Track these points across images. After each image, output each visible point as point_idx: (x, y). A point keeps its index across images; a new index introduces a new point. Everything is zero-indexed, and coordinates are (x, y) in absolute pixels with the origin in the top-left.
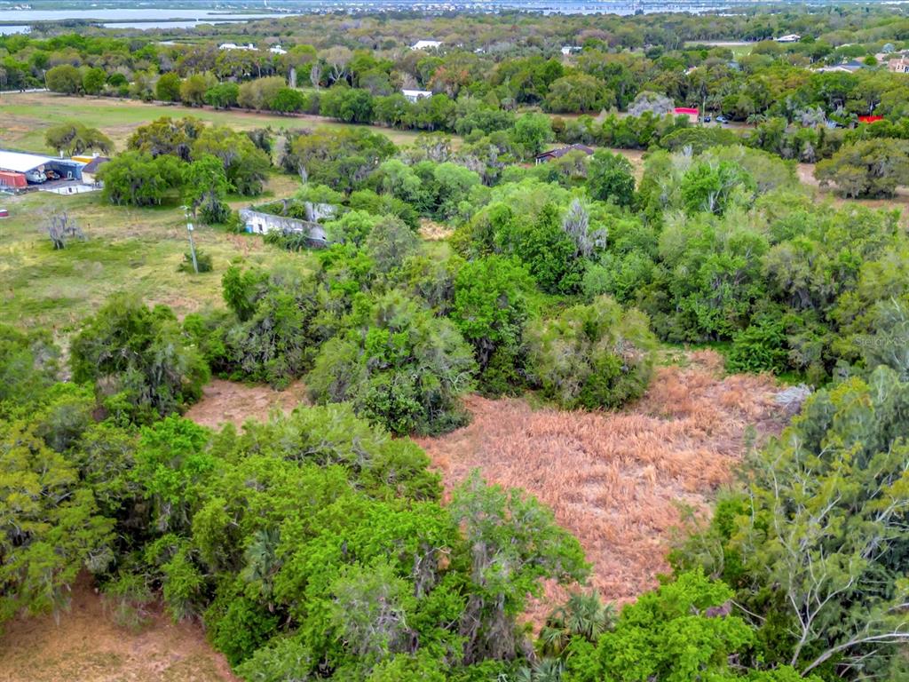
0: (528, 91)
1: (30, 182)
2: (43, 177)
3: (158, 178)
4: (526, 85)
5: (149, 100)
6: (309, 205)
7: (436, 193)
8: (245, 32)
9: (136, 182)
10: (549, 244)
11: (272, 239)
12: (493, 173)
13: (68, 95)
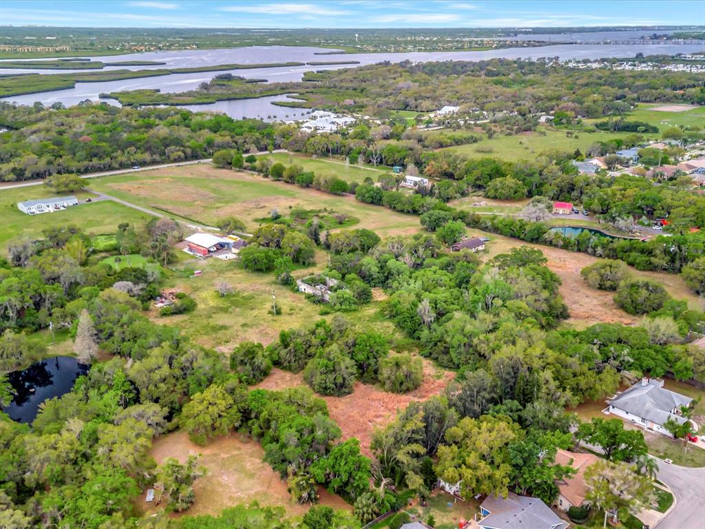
0: (478, 182)
1: (209, 251)
2: (215, 249)
3: (265, 261)
4: (478, 179)
5: (266, 176)
6: (327, 278)
7: (386, 274)
8: (335, 87)
9: (255, 261)
10: (412, 318)
11: (309, 297)
12: (419, 262)
13: (223, 168)
